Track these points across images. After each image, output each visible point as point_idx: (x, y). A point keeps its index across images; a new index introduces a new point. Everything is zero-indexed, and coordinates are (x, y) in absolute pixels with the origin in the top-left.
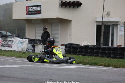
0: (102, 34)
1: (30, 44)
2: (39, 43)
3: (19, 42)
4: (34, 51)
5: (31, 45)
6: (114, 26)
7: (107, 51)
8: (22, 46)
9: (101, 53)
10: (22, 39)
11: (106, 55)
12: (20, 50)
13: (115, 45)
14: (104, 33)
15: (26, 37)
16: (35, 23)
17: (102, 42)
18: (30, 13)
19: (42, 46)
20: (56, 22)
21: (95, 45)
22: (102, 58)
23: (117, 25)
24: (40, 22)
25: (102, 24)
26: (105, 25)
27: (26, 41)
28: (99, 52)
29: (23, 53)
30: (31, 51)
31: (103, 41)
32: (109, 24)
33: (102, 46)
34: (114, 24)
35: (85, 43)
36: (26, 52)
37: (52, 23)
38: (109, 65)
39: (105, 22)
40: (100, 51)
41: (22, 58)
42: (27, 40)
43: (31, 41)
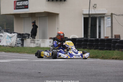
0: (90, 26)
1: (18, 39)
2: (27, 37)
3: (7, 37)
4: (22, 45)
5: (20, 39)
6: (101, 18)
7: (94, 43)
8: (11, 41)
9: (89, 45)
10: (11, 33)
11: (93, 47)
12: (9, 44)
13: (102, 37)
14: (91, 25)
15: (15, 31)
16: (22, 18)
17: (89, 34)
18: (17, 7)
19: (31, 40)
20: (44, 16)
21: (83, 37)
22: (90, 50)
23: (104, 17)
24: (27, 16)
25: (89, 16)
26: (92, 18)
27: (14, 35)
28: (86, 44)
29: (12, 47)
30: (20, 45)
31: (91, 33)
32: (96, 16)
33: (89, 38)
34: (101, 17)
35: (73, 36)
36: (15, 46)
37: (39, 17)
38: (96, 57)
39: (92, 14)
40: (88, 43)
41: (11, 52)
42: (16, 34)
43: (19, 35)
